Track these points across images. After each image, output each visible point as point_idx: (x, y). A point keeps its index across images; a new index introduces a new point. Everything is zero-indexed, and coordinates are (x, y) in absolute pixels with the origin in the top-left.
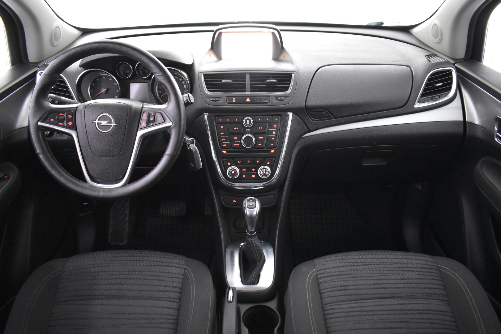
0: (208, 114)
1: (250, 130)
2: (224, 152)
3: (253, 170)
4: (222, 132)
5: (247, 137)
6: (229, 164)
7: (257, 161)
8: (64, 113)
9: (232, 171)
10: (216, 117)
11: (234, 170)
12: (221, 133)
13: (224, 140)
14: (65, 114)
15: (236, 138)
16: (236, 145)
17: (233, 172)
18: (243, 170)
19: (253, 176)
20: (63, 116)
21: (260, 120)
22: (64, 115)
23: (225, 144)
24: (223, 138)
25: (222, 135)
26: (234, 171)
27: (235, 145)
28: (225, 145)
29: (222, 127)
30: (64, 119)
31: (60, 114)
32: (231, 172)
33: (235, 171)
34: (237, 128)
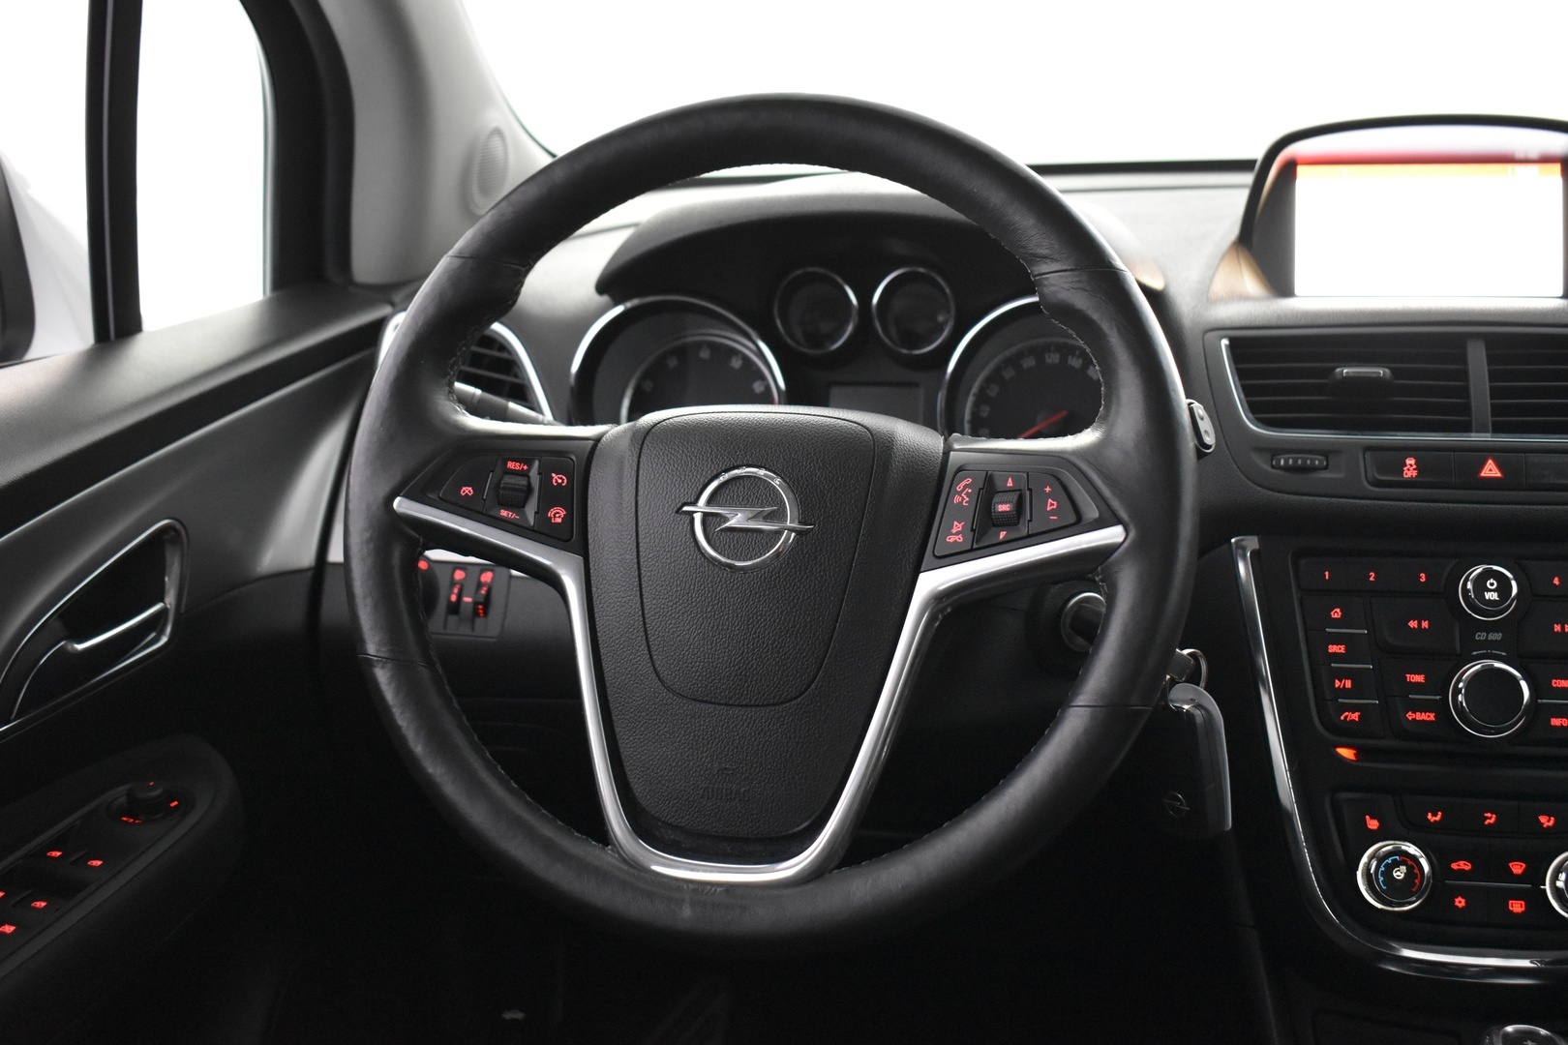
0: (1252, 543)
1: (1497, 636)
2: (1346, 753)
3: (1517, 868)
4: (1337, 639)
5: (1477, 674)
6: (1373, 824)
7: (1543, 819)
8: (529, 464)
9: (1397, 864)
10: (1303, 562)
11: (1403, 863)
12: (1333, 649)
13: (1348, 684)
14: (537, 463)
15: (1419, 678)
16: (1420, 716)
17: (1399, 874)
18: (1454, 866)
19: (1517, 907)
20: (525, 474)
21: (1556, 581)
22: (529, 470)
23: (1353, 709)
24: (1342, 674)
25: (1336, 657)
26: (1403, 868)
27: (1410, 716)
28: (1355, 716)
29: (1336, 613)
30: (529, 490)
31: (511, 465)
32: (1390, 868)
33: (1410, 869)
34: (1425, 624)
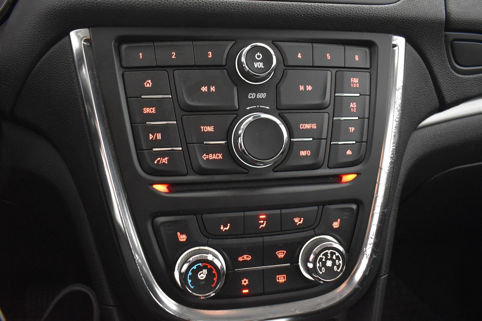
0: (84, 32)
1: (262, 96)
2: (161, 188)
3: (281, 254)
4: (150, 103)
5: (251, 123)
6: (183, 238)
7: (296, 220)
9: (200, 269)
10: (124, 47)
11: (205, 267)
12: (147, 110)
13: (159, 136)
15: (210, 129)
16: (212, 157)
17: (202, 275)
18: (240, 259)
19: (281, 279)
21: (299, 56)
23: (162, 154)
24: (155, 129)
25: (151, 117)
26: (205, 271)
27: (205, 157)
28: (165, 160)
29: (148, 84)
32: (195, 273)
33: (210, 271)
34: (213, 89)
